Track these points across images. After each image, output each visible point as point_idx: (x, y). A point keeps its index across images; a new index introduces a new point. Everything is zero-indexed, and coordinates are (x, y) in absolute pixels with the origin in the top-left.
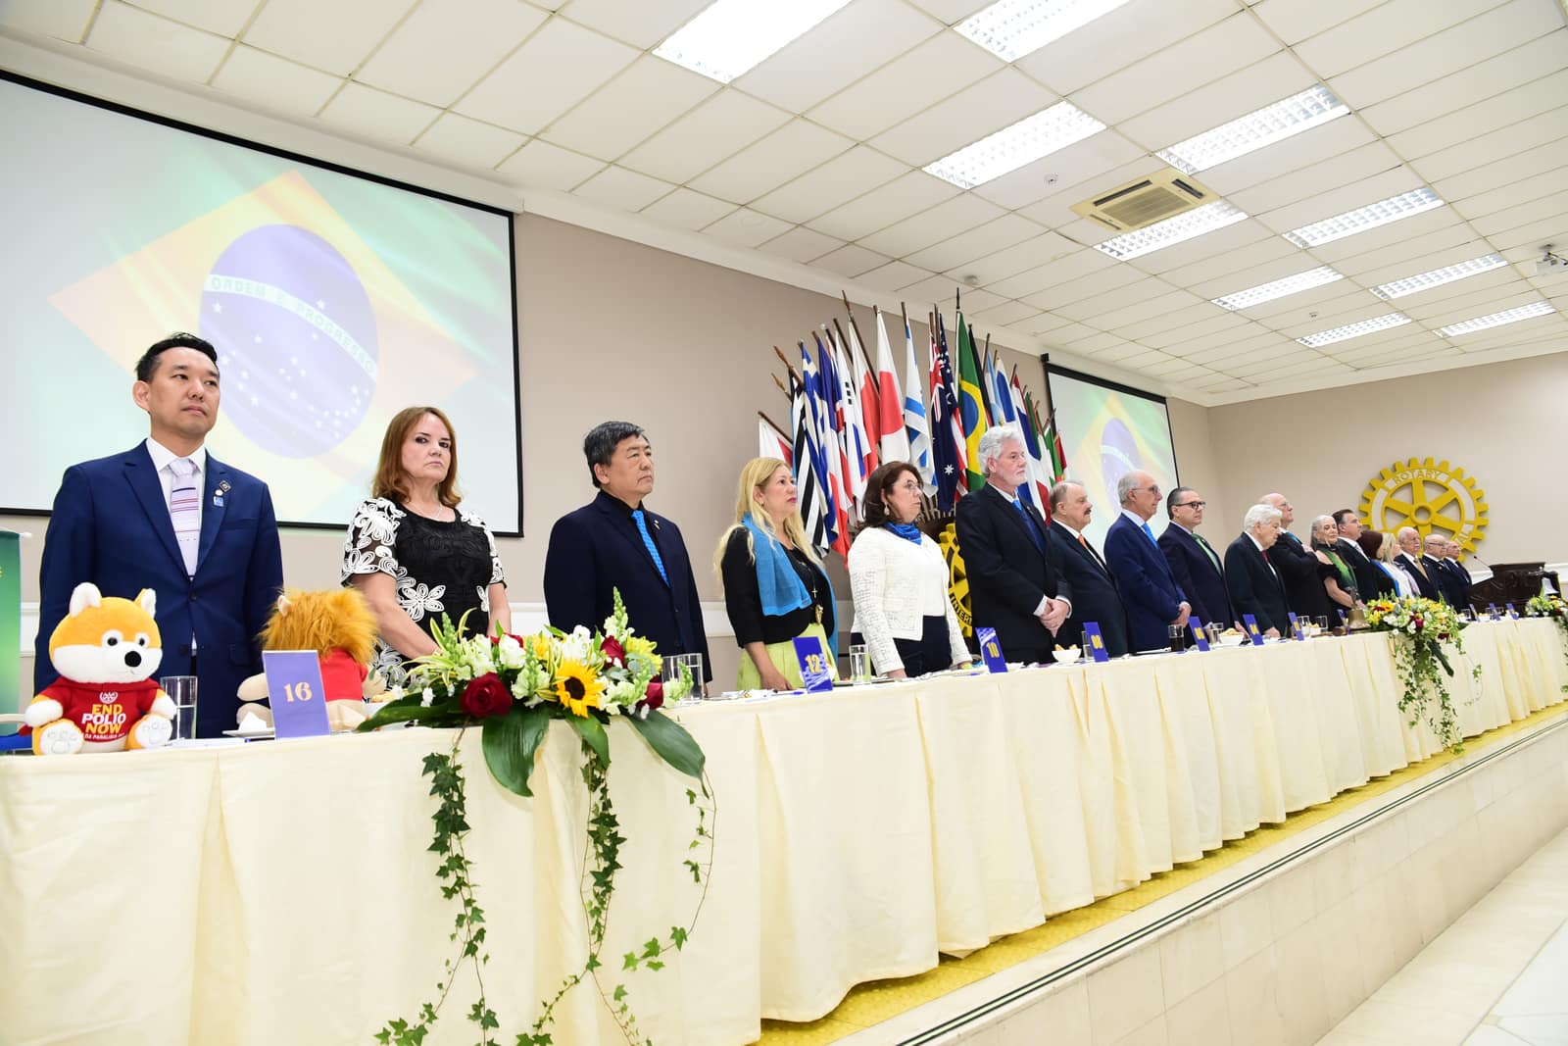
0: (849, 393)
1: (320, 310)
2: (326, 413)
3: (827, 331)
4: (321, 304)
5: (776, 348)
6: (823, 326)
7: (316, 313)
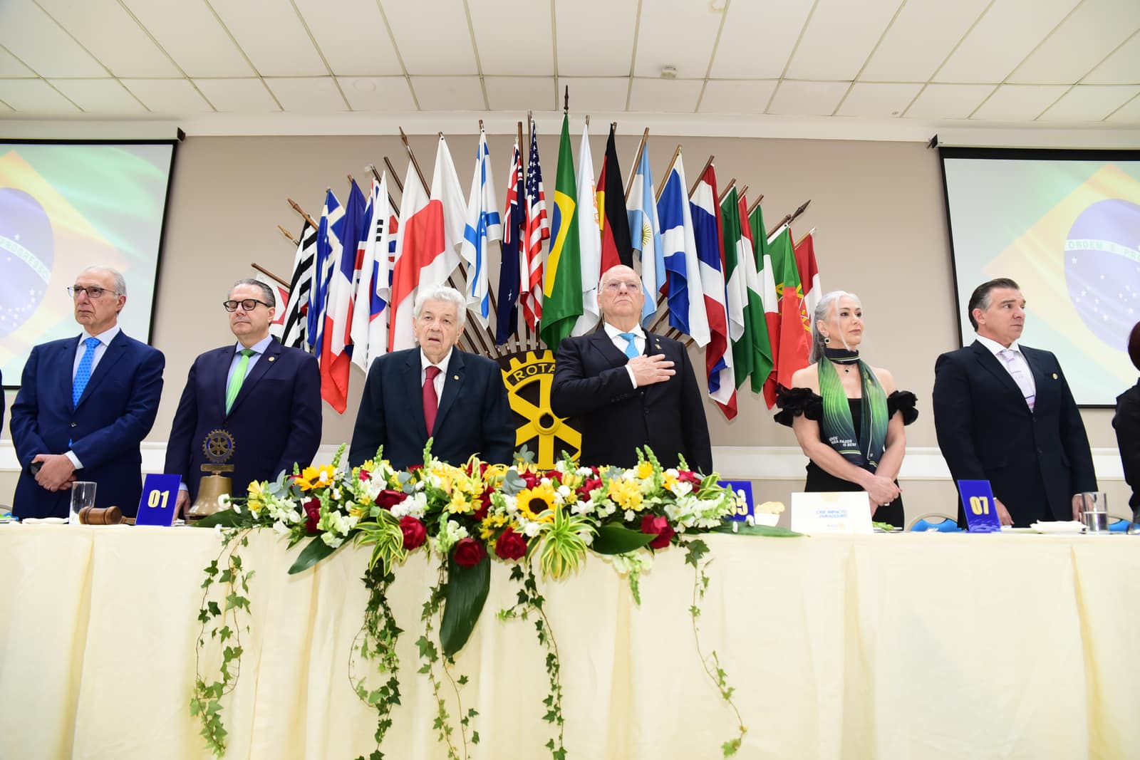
0: (380, 231)
1: (16, 241)
2: (10, 310)
3: (375, 172)
4: (17, 237)
5: (289, 201)
6: (368, 169)
7: (14, 243)
